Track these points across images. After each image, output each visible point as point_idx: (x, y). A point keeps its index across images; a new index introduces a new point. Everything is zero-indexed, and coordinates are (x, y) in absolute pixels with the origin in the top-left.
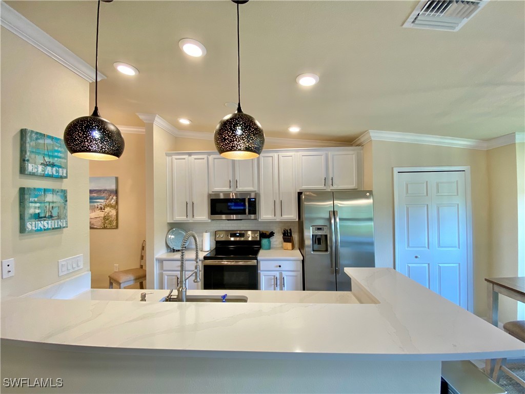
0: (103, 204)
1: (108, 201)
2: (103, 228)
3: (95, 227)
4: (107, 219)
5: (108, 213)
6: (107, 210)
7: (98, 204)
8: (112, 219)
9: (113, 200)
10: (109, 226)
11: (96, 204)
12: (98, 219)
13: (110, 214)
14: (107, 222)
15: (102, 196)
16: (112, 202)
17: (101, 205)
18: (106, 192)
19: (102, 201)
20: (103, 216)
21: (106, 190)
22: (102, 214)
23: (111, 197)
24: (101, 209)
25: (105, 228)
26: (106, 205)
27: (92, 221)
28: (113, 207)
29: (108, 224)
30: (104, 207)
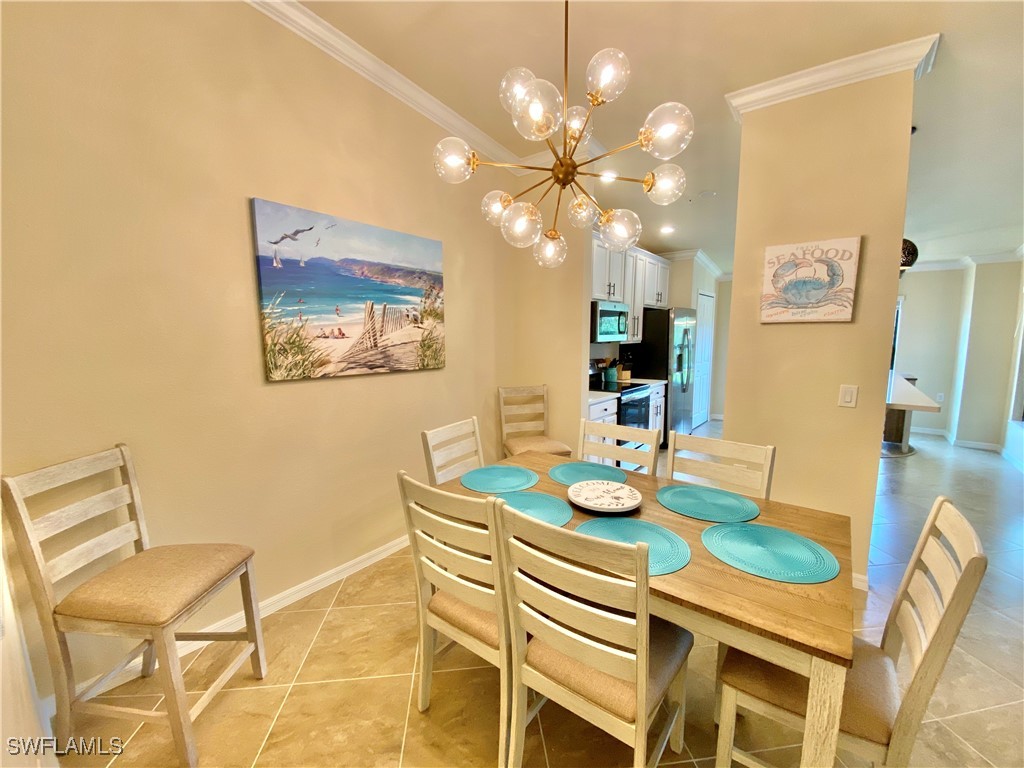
1: (429, 301)
2: (420, 370)
3: (404, 367)
4: (429, 347)
5: (431, 332)
6: (429, 323)
7: (409, 307)
8: (439, 346)
9: (438, 301)
10: (432, 363)
11: (403, 307)
12: (409, 348)
13: (435, 335)
14: (428, 353)
15: (417, 286)
16: (437, 305)
17: (416, 310)
18: (425, 277)
20: (420, 339)
21: (423, 273)
22: (417, 334)
23: (435, 292)
24: (416, 320)
25: (424, 368)
26: (426, 312)
27: (397, 352)
28: (439, 316)
29: (430, 357)
30: (422, 317)
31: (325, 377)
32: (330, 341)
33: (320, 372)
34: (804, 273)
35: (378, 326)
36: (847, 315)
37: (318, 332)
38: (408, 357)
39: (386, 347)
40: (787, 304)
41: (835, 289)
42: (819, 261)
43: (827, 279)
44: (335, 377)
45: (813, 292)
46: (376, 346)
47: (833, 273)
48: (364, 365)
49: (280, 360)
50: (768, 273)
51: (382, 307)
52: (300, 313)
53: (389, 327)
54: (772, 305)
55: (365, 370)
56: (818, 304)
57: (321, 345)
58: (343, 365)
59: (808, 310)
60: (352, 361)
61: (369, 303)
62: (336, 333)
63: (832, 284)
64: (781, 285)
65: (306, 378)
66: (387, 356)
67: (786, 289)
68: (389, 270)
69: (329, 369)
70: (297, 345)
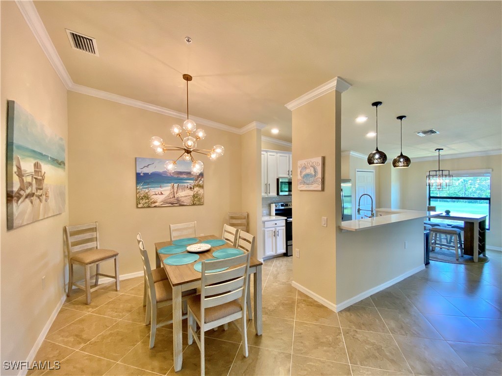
0: (192, 184)
1: (197, 182)
2: (192, 205)
3: (185, 204)
4: (196, 197)
5: (197, 192)
6: (196, 189)
7: (188, 184)
8: (201, 197)
9: (201, 182)
10: (197, 203)
11: (186, 184)
12: (187, 198)
13: (199, 193)
14: (196, 199)
15: (192, 177)
16: (200, 183)
19: (192, 181)
20: (192, 194)
22: (191, 193)
23: (199, 179)
24: (191, 188)
25: (194, 205)
26: (195, 185)
27: (182, 199)
28: (202, 187)
29: (197, 201)
30: (194, 187)
31: (155, 207)
32: (158, 196)
33: (153, 205)
34: (308, 171)
35: (175, 191)
36: (320, 188)
37: (154, 193)
38: (187, 201)
39: (178, 197)
40: (304, 183)
41: (316, 177)
42: (311, 166)
43: (314, 173)
44: (158, 207)
45: (311, 179)
46: (174, 197)
47: (315, 171)
48: (170, 203)
49: (141, 201)
50: (299, 171)
51: (177, 185)
52: (148, 188)
53: (180, 191)
54: (301, 183)
55: (170, 205)
56: (312, 183)
57: (154, 198)
58: (162, 203)
59: (310, 186)
60: (165, 202)
61: (172, 184)
62: (160, 193)
63: (315, 175)
64: (302, 175)
65: (149, 207)
66: (178, 200)
67: (303, 177)
68: (181, 173)
69: (156, 204)
70: (146, 197)
